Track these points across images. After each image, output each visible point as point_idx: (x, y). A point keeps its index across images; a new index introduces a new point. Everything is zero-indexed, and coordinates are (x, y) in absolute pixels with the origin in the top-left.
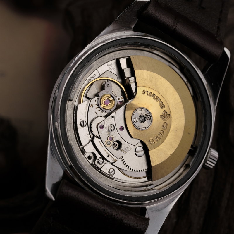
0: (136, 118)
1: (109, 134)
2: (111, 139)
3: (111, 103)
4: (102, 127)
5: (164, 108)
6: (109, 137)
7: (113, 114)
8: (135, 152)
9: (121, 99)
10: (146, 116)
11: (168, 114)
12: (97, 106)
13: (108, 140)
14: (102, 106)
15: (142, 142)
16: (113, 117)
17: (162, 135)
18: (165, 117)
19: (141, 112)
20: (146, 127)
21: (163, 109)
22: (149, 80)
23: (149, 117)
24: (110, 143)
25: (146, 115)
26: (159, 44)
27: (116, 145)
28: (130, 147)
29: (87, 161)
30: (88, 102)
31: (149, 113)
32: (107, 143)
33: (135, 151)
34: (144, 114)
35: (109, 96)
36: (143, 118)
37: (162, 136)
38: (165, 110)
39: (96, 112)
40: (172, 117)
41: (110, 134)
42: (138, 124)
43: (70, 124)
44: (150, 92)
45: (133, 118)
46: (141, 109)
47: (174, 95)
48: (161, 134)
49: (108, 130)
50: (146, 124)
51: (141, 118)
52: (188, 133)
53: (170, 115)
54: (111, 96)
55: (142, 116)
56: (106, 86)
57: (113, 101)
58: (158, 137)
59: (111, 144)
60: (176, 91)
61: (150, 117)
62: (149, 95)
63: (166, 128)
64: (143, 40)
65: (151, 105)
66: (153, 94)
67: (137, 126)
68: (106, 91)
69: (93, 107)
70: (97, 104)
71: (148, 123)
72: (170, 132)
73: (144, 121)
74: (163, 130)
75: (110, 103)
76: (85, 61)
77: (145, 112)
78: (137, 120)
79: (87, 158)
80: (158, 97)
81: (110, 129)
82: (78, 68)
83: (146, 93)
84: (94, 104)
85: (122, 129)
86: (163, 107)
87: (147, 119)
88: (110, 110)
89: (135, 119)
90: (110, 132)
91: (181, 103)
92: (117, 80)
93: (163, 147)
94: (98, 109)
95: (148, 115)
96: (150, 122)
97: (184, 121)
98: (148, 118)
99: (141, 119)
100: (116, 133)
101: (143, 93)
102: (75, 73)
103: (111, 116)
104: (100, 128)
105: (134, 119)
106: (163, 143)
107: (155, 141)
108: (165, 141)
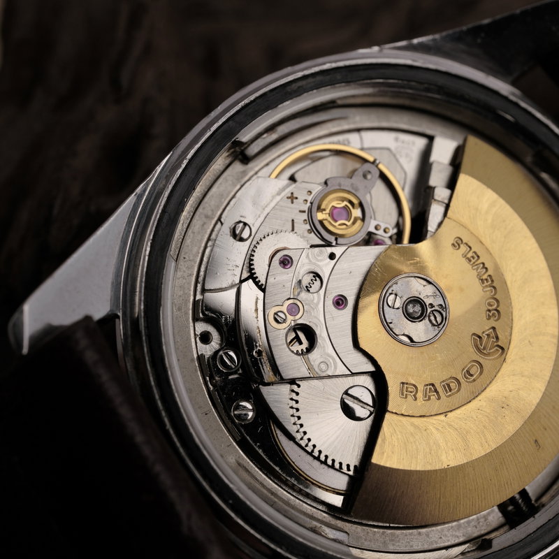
0: (396, 295)
1: (296, 293)
2: (293, 310)
3: (349, 223)
4: (286, 262)
5: (496, 321)
6: (291, 301)
7: (338, 251)
8: (345, 397)
9: (385, 231)
10: (429, 310)
11: (499, 343)
12: (306, 208)
13: (284, 309)
14: (320, 216)
15: (378, 376)
16: (332, 256)
17: (450, 390)
18: (484, 349)
19: (420, 288)
20: (415, 339)
21: (492, 323)
22: (489, 221)
23: (435, 318)
24: (285, 321)
25: (432, 306)
28: (336, 368)
29: (193, 340)
30: (287, 186)
31: (444, 307)
32: (276, 314)
34: (428, 301)
35: (355, 201)
36: (418, 308)
37: (450, 395)
38: (494, 328)
39: (293, 220)
40: (508, 360)
41: (299, 294)
42: (394, 315)
43: (207, 216)
44: (475, 252)
45: (390, 291)
46: (425, 282)
47: (543, 303)
48: (448, 385)
49: (300, 282)
50: (420, 330)
51: (411, 305)
52: (536, 441)
53: (502, 349)
54: (361, 205)
55: (416, 301)
56: (360, 173)
57: (359, 222)
58: (436, 390)
59: (284, 325)
60: (554, 297)
61: (439, 319)
62: (470, 261)
63: (474, 380)
65: (461, 290)
66: (483, 264)
67: (389, 321)
68: (352, 184)
69: (292, 203)
70: (309, 204)
71: (426, 331)
72: (479, 398)
73: (414, 318)
74: (460, 377)
75: (346, 222)
76: (338, 77)
77: (435, 296)
78: (398, 304)
79: (198, 332)
80: (492, 281)
81: (305, 283)
82: (310, 80)
83: (463, 248)
84: (301, 199)
85: (340, 302)
86: (493, 314)
87: (427, 319)
88: (336, 239)
89: (393, 297)
90: (301, 291)
92: (402, 182)
93: (437, 429)
94: (305, 216)
95: (437, 308)
96: (432, 332)
97: (540, 395)
98: (432, 318)
99: (411, 309)
100: (318, 302)
101: (453, 245)
102: (294, 86)
103: (329, 250)
104: (278, 262)
105: (391, 294)
106: (442, 417)
107: (420, 395)
108: (450, 415)
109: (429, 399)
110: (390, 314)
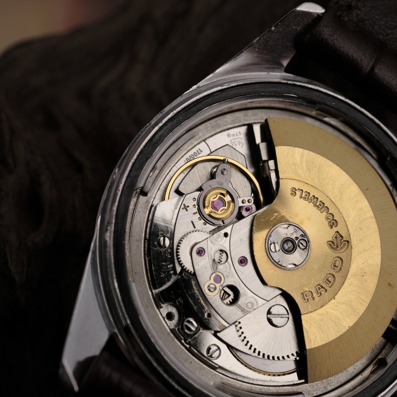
0: (274, 243)
1: (215, 268)
2: (218, 279)
3: (226, 208)
4: (201, 252)
5: (336, 227)
6: (214, 275)
7: (228, 230)
8: (269, 316)
9: (249, 202)
10: (297, 242)
11: (344, 239)
12: (196, 210)
13: (212, 281)
14: (207, 211)
15: (285, 295)
16: (226, 235)
17: (330, 282)
18: (337, 246)
19: (286, 231)
20: (297, 264)
21: (335, 229)
23: (302, 244)
24: (215, 289)
25: (297, 238)
26: (337, 101)
27: (229, 295)
28: (257, 303)
30: (179, 200)
31: (304, 235)
32: (209, 286)
33: (269, 312)
34: (293, 237)
35: (224, 192)
36: (290, 244)
37: (331, 285)
38: (338, 232)
39: (192, 222)
40: (354, 246)
41: (217, 268)
42: (278, 256)
43: (137, 241)
44: (306, 192)
45: (270, 243)
46: (286, 226)
47: (357, 201)
48: (328, 280)
49: (214, 260)
50: (297, 257)
51: (285, 244)
52: (389, 284)
53: (348, 242)
54: (228, 192)
55: (287, 240)
56: (219, 172)
57: (232, 204)
58: (322, 287)
59: (217, 291)
60: (362, 194)
61: (304, 244)
62: (305, 198)
63: (340, 269)
64: (305, 90)
65: (309, 219)
66: (314, 196)
67: (277, 261)
68: (218, 182)
69: (187, 211)
70: (197, 206)
71: (301, 255)
72: (348, 278)
73: (290, 251)
74: (332, 272)
75: (224, 208)
76: (181, 118)
77: (296, 232)
78: (278, 248)
79: (164, 315)
80: (324, 204)
81: (217, 260)
82: (165, 128)
83: (298, 193)
84: (191, 205)
85: (243, 261)
86: (333, 224)
87: (298, 248)
88: (223, 221)
89: (273, 245)
90: (217, 266)
91: (374, 220)
92: (245, 165)
93: (333, 309)
94: (198, 215)
95: (300, 238)
96: (304, 253)
97: (380, 257)
98: (301, 245)
99: (286, 247)
100: (230, 268)
101: (292, 194)
102: (157, 137)
103: (223, 232)
104: (196, 254)
105: (271, 244)
106: (333, 301)
107: (315, 295)
108: (336, 297)
109: (321, 294)
110: (276, 256)
